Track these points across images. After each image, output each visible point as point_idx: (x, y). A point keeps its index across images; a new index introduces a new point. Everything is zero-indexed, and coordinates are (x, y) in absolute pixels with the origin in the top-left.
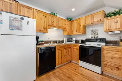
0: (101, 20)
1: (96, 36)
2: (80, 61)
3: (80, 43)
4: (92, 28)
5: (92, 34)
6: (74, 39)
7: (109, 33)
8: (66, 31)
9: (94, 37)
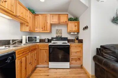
0: (66, 22)
1: (60, 35)
2: (49, 63)
3: (46, 42)
4: (57, 28)
5: (57, 33)
6: (38, 37)
7: (71, 33)
8: (27, 26)
9: (59, 36)
